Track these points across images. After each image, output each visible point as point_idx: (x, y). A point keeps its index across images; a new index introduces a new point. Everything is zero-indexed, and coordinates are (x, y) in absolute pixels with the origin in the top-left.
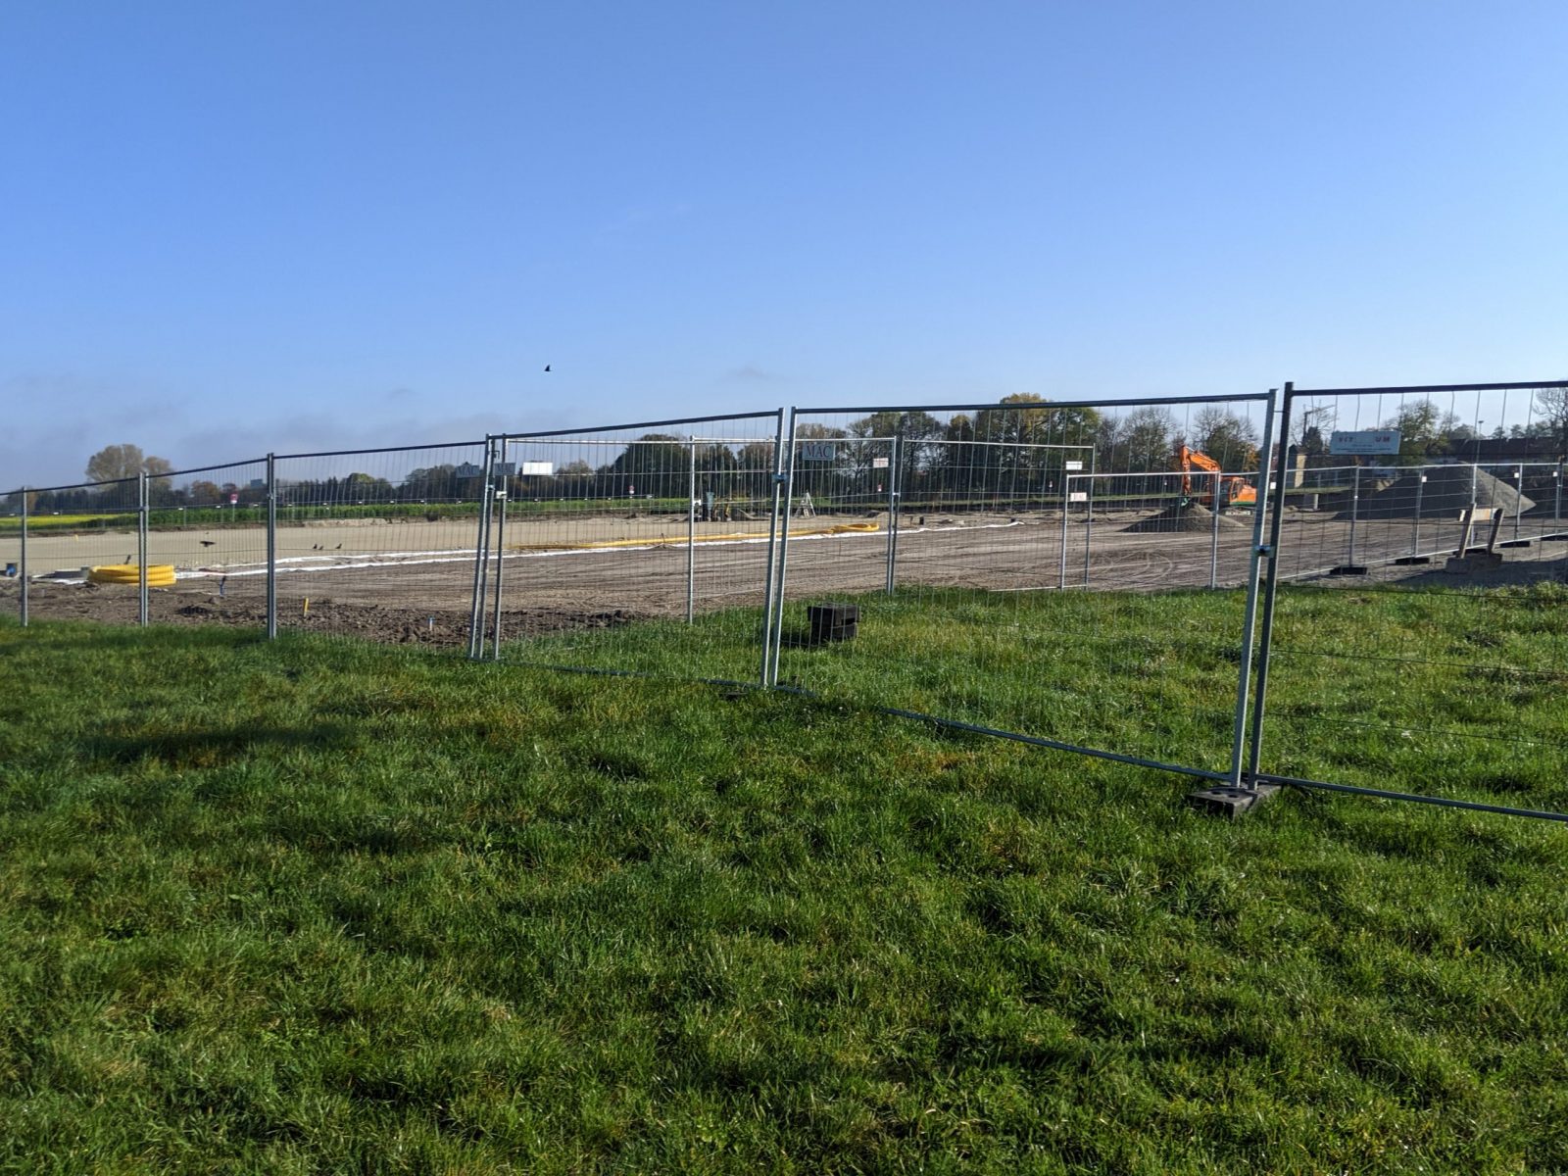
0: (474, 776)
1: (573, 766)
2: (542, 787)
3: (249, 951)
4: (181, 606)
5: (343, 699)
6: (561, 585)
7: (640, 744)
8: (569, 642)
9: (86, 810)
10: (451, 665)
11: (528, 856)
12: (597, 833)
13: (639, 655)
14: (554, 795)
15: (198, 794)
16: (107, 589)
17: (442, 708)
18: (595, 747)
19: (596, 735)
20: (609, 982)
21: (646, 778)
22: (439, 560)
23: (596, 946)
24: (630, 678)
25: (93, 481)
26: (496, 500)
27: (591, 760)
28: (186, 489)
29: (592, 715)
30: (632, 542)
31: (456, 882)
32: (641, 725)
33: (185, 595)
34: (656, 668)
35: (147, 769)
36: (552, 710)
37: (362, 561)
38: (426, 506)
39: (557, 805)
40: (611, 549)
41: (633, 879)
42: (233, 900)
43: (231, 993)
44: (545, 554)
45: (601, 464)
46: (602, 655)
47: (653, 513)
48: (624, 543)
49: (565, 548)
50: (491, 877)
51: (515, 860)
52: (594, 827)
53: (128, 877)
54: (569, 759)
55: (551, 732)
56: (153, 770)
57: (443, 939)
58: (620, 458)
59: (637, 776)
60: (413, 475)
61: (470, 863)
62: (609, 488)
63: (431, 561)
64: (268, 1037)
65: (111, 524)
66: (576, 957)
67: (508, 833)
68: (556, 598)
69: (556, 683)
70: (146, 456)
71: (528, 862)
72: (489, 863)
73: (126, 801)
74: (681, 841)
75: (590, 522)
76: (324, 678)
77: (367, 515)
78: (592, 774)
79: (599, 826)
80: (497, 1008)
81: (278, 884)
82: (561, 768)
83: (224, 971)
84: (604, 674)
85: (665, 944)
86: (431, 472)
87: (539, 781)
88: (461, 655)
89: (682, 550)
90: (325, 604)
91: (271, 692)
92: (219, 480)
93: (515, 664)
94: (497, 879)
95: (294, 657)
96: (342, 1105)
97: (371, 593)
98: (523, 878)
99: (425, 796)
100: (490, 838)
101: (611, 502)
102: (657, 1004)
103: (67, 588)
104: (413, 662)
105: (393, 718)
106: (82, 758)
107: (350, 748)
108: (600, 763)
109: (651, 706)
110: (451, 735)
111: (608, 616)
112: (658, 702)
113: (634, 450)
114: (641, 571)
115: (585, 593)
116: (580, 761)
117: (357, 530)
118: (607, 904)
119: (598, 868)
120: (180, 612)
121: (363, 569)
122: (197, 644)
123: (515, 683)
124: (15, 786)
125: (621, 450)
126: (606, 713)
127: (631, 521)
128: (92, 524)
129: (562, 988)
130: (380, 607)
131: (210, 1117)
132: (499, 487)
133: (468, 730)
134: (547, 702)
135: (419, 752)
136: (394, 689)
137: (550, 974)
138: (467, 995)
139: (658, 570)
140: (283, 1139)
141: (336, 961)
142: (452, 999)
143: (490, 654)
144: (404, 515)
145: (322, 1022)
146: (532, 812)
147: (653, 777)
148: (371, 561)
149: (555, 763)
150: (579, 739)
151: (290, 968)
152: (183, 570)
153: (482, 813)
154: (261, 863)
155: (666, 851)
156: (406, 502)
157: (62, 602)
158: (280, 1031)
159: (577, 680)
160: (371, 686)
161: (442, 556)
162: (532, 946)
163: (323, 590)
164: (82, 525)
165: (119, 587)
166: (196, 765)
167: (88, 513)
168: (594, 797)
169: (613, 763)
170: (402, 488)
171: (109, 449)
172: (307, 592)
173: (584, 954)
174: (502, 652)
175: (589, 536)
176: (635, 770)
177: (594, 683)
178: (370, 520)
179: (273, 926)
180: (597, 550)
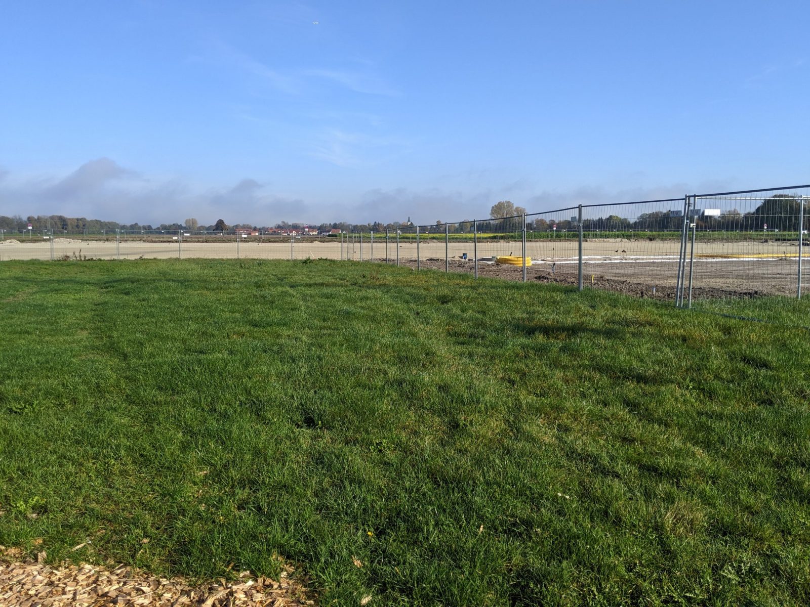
0: (682, 357)
1: (732, 359)
2: (716, 366)
3: (590, 410)
4: (536, 276)
5: (617, 318)
6: (723, 277)
7: (768, 354)
8: (729, 303)
9: (518, 349)
10: (667, 309)
11: (711, 395)
12: (745, 390)
13: (768, 312)
14: (722, 371)
15: (560, 350)
16: (505, 266)
17: (664, 327)
18: (743, 352)
19: (744, 346)
20: (752, 452)
21: (771, 369)
22: (657, 261)
23: (745, 436)
24: (763, 323)
25: (493, 218)
26: (690, 228)
27: (741, 358)
28: (533, 222)
29: (742, 338)
30: (765, 255)
31: (676, 399)
32: (769, 345)
33: (538, 271)
34: (778, 319)
35: (539, 337)
36: (720, 333)
37: (617, 259)
38: (648, 233)
39: (724, 376)
40: (752, 259)
41: (764, 412)
42: (581, 391)
43: (585, 424)
44: (714, 260)
45: (747, 211)
46: (746, 311)
47: (778, 240)
48: (760, 256)
49: (725, 257)
50: (693, 400)
51: (704, 395)
52: (744, 387)
53: (538, 376)
54: (730, 356)
55: (720, 344)
56: (541, 338)
57: (672, 421)
58: (758, 208)
59: (767, 368)
60: (642, 217)
61: (682, 393)
62: (751, 225)
63: (651, 261)
64: (602, 442)
65: (502, 238)
66: (736, 440)
67: (700, 383)
68: (719, 283)
69: (722, 321)
70: (515, 206)
71: (710, 397)
72: (691, 395)
73: (533, 348)
74: (791, 400)
75: (740, 244)
76: (607, 309)
77: (618, 236)
78: (742, 364)
79: (746, 387)
80: (698, 451)
81: (599, 388)
82: (726, 360)
83: (582, 415)
84: (748, 320)
85: (781, 442)
86: (650, 215)
87: (715, 364)
88: (672, 305)
89: (795, 261)
90: (601, 278)
91: (584, 313)
92: (548, 218)
93: (699, 311)
94: (696, 402)
95: (592, 299)
96: (635, 471)
97: (623, 275)
98: (708, 403)
99: (659, 362)
100: (691, 384)
101: (752, 233)
102: (776, 464)
103: (488, 265)
104: (649, 306)
105: (641, 328)
106: (512, 331)
107: (622, 339)
108: (746, 360)
109: (774, 337)
110: (669, 339)
111: (750, 294)
112: (779, 335)
113: (767, 203)
114: (769, 272)
115: (737, 281)
116: (736, 358)
117: (614, 244)
118: (751, 420)
119: (746, 405)
120: (536, 278)
121: (617, 263)
122: (549, 291)
123: (701, 319)
124: (490, 338)
125: (759, 204)
126: (749, 337)
127: (765, 244)
128: (494, 238)
129: (728, 450)
130: (628, 282)
131: (584, 463)
132: (692, 222)
133: (678, 337)
134: (717, 330)
135: (655, 345)
136: (642, 316)
137: (723, 443)
138: (684, 443)
139: (779, 271)
140: (612, 476)
141: (626, 420)
142: (677, 443)
143: (686, 306)
144: (637, 237)
145: (623, 441)
146: (712, 377)
147: (776, 370)
148: (621, 259)
149: (723, 357)
150: (735, 347)
151: (608, 419)
152: (535, 260)
153: (687, 374)
154: (590, 379)
155: (782, 403)
156: (638, 231)
157: (487, 271)
158: (606, 440)
159: (733, 321)
160: (630, 314)
161: (658, 259)
162: (713, 430)
163: (599, 272)
164: (490, 238)
165: (510, 266)
166: (557, 338)
167: (492, 233)
168: (744, 376)
169: (753, 360)
170: (635, 223)
171: (499, 203)
172: (593, 273)
173: (740, 438)
174: (693, 305)
175: (740, 251)
176: (765, 365)
177: (742, 323)
178: (620, 239)
179: (598, 403)
180: (745, 259)
